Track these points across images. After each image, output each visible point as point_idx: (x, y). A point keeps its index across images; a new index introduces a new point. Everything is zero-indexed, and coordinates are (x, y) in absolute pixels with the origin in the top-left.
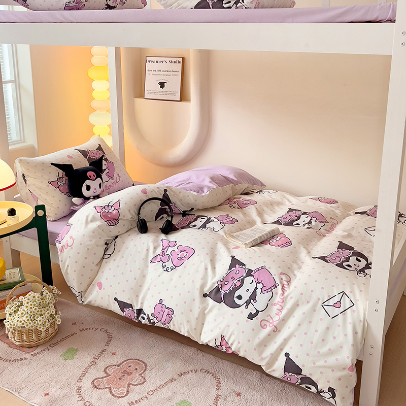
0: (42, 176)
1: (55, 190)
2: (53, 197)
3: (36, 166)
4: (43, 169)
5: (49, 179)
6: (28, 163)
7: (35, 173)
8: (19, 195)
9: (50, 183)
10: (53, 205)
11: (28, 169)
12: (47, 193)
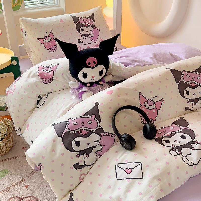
0: (34, 33)
1: (41, 45)
2: (39, 50)
3: (31, 25)
4: (36, 28)
5: (39, 37)
6: (27, 22)
7: (30, 30)
8: (23, 45)
9: (38, 39)
10: (38, 56)
11: (26, 27)
12: (35, 46)
